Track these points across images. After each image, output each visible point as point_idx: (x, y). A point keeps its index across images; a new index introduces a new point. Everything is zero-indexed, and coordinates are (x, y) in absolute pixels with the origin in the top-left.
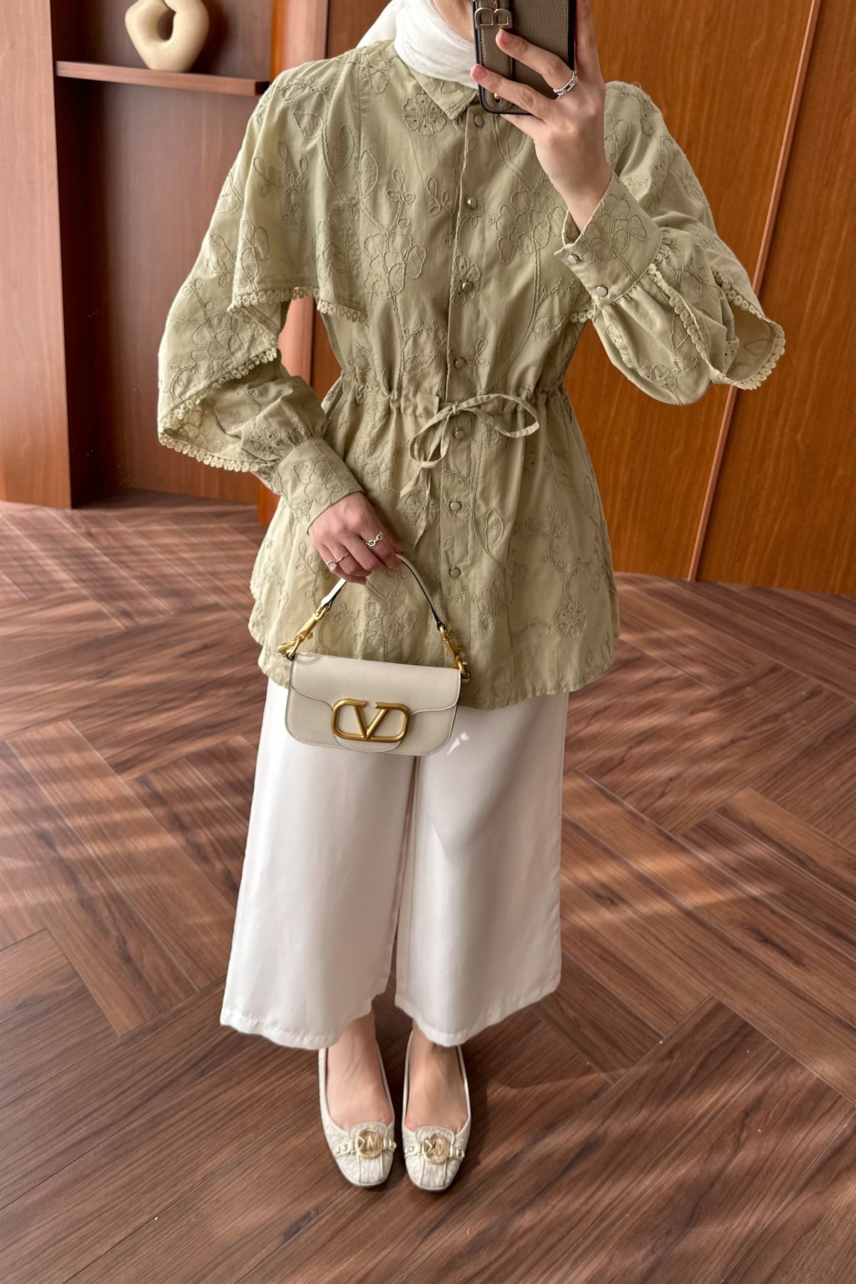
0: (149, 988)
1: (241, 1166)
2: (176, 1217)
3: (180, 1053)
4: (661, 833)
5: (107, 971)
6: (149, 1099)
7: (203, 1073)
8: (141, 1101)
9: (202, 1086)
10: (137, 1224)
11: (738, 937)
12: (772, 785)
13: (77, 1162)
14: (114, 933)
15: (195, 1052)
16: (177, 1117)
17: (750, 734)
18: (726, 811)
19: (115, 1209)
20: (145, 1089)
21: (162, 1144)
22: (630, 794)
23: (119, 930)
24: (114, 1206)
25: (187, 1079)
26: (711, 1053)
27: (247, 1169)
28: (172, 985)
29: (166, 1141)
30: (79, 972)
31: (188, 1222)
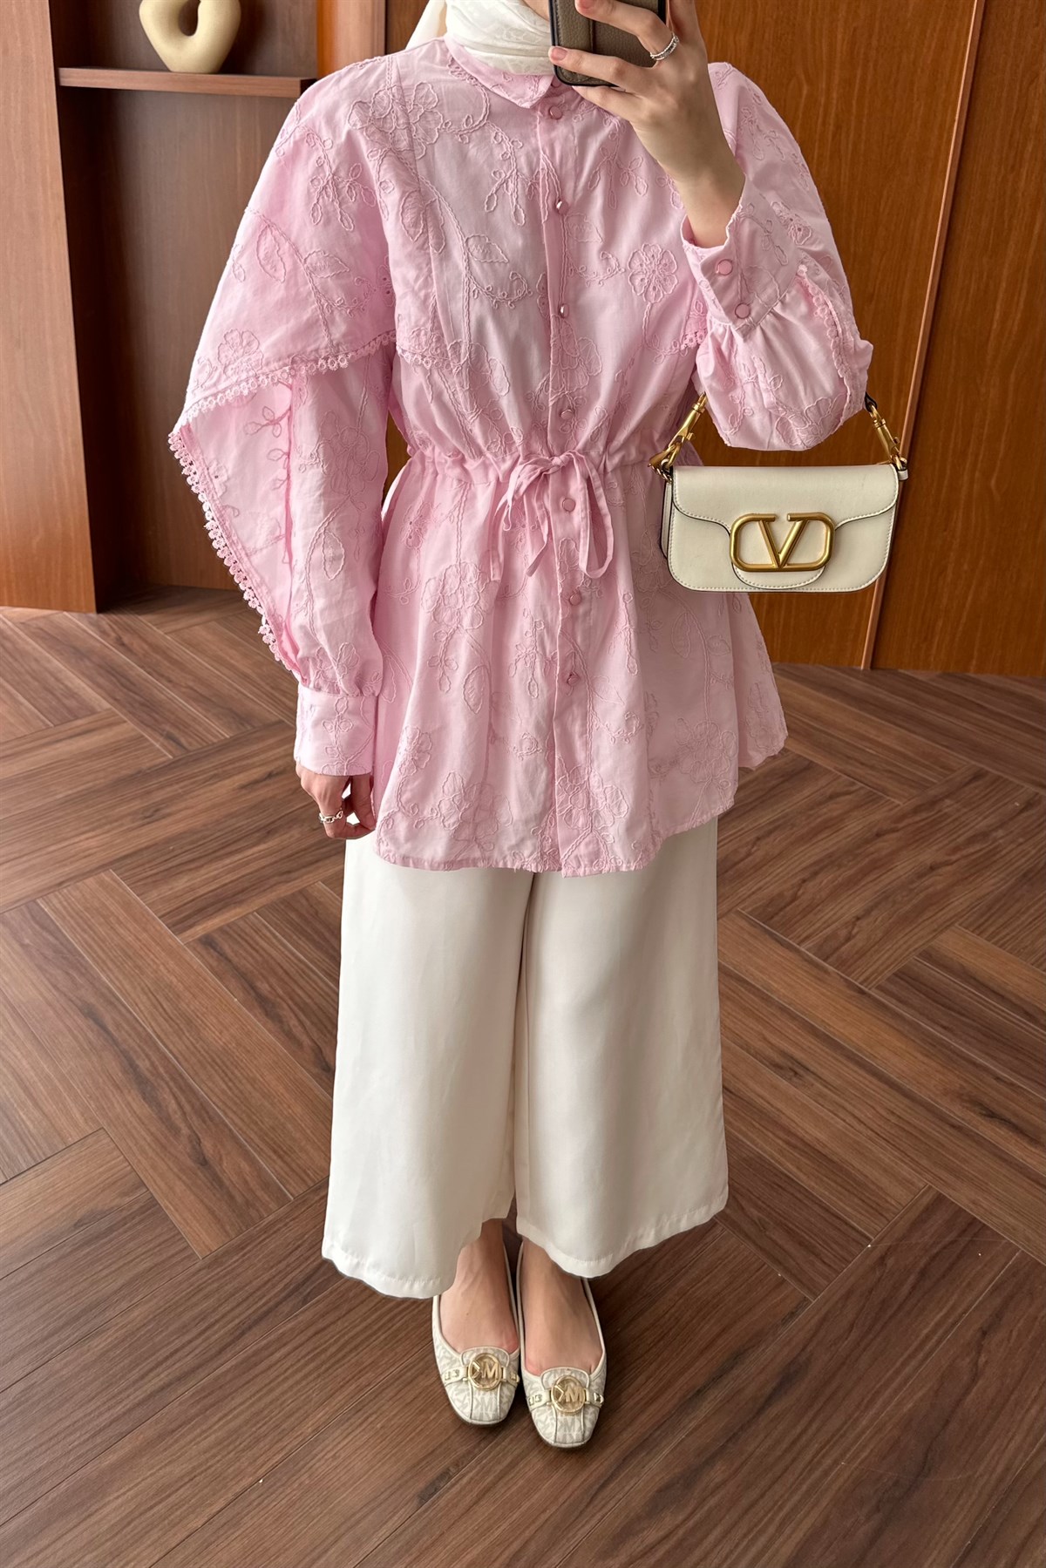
0: (232, 1197)
1: (360, 1413)
2: (285, 1479)
3: (274, 1277)
4: (850, 985)
5: (180, 1179)
6: (243, 1333)
7: (305, 1301)
8: (232, 1338)
9: (305, 1316)
10: (238, 1489)
11: (957, 1112)
12: (986, 921)
13: (159, 1414)
14: (185, 1131)
15: (293, 1274)
16: (278, 1355)
17: (954, 858)
18: (930, 956)
19: (210, 1471)
20: (237, 1321)
21: (261, 1390)
22: (807, 938)
23: (190, 1127)
24: (209, 1468)
25: (285, 1308)
26: (933, 1258)
27: (367, 1418)
28: (260, 1193)
29: (266, 1385)
30: (146, 1182)
31: (300, 1485)
